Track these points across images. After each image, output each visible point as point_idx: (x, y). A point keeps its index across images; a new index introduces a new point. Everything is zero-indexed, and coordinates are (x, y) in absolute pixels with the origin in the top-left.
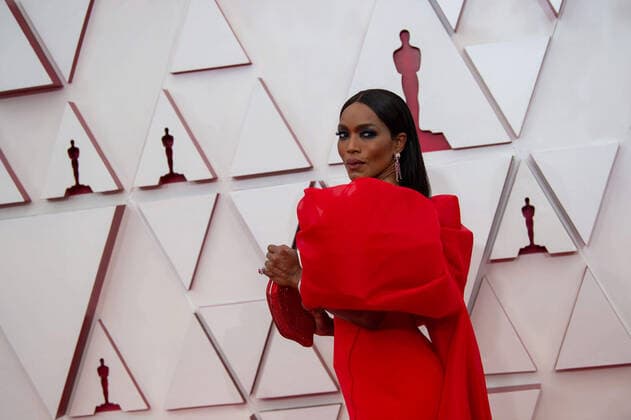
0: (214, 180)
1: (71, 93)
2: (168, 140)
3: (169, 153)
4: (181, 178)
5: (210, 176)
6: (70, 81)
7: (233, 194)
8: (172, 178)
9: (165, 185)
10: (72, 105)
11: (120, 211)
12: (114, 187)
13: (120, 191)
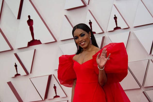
0: (129, 28)
1: (88, 7)
2: (115, 18)
3: (116, 21)
4: (120, 28)
5: (128, 27)
6: (88, 4)
7: (134, 31)
8: (117, 28)
9: (115, 30)
10: (89, 10)
11: (104, 38)
12: (102, 32)
13: (103, 33)
